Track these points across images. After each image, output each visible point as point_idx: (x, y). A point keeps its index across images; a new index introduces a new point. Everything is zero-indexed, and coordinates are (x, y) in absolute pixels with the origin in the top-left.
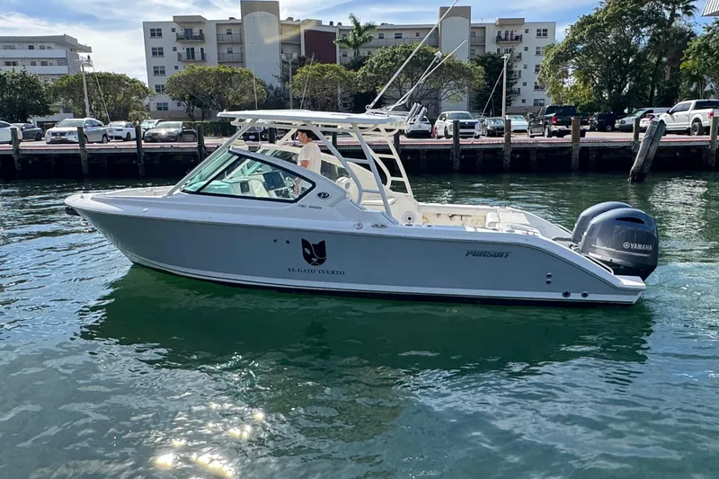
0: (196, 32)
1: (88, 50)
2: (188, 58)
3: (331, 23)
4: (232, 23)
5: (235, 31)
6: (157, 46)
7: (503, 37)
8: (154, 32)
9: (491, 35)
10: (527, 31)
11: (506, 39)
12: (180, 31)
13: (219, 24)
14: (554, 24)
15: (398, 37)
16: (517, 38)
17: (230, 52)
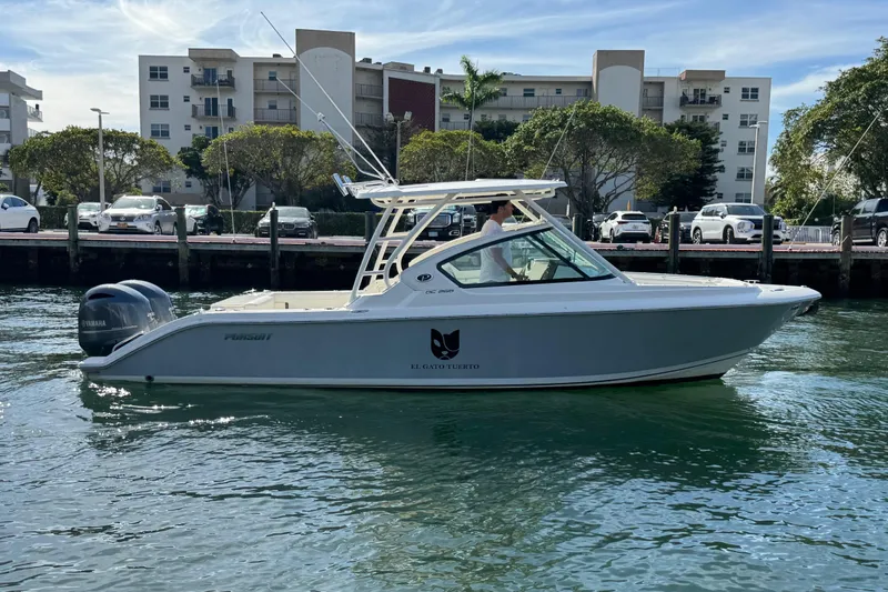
0: (222, 73)
1: (38, 95)
2: (207, 112)
3: (427, 69)
4: (276, 63)
5: (282, 76)
6: (159, 93)
7: (691, 98)
8: (155, 71)
9: (672, 94)
10: (727, 91)
11: (695, 102)
12: (196, 71)
13: (259, 65)
14: (768, 82)
15: (529, 93)
16: (712, 100)
17: (273, 107)
